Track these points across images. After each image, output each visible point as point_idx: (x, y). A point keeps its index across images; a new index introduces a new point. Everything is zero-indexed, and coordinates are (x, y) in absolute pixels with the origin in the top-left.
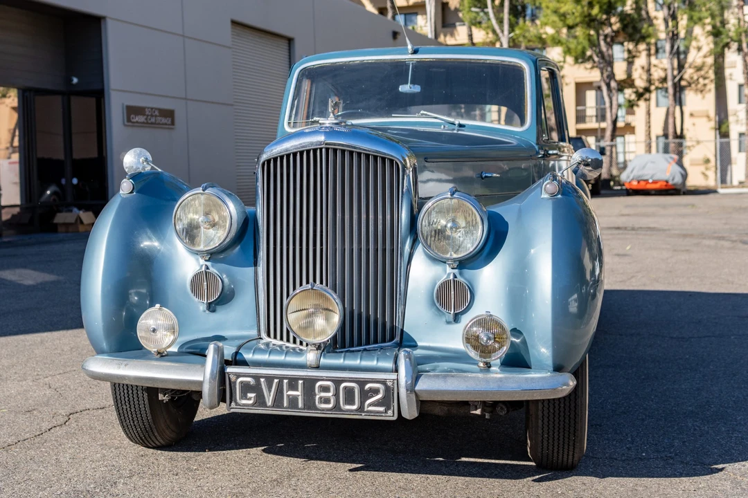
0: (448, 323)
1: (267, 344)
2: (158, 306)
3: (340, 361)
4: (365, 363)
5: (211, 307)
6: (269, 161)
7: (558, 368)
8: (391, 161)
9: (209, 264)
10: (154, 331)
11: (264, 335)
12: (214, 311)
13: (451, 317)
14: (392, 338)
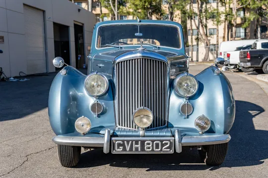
0: (185, 118)
1: (119, 128)
2: (83, 116)
3: (152, 134)
4: (161, 134)
5: (99, 116)
6: (119, 63)
7: (225, 133)
8: (164, 63)
9: (98, 100)
10: (83, 126)
11: (118, 125)
12: (99, 117)
13: (186, 116)
14: (164, 125)
